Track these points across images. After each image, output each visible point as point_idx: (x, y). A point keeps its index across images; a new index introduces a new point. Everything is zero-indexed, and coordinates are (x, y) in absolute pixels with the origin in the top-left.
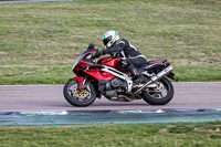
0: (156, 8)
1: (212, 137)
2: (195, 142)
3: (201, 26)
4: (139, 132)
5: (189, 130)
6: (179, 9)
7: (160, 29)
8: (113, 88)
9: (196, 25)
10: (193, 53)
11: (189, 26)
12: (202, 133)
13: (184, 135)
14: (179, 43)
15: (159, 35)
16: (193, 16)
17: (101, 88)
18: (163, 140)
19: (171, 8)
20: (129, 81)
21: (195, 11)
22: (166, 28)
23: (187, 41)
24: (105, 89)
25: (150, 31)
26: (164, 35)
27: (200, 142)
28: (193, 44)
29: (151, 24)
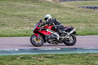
0: (15, 4)
1: (40, 61)
2: (32, 63)
3: (35, 12)
4: (7, 59)
5: (29, 58)
6: (25, 5)
7: (17, 13)
8: (51, 38)
9: (34, 12)
10: (32, 24)
11: (30, 12)
12: (35, 59)
13: (27, 60)
14: (26, 19)
15: (17, 16)
16: (32, 8)
17: (46, 38)
18: (18, 62)
19: (22, 4)
20: (58, 35)
21: (33, 6)
22: (20, 13)
23: (29, 18)
24: (48, 39)
25: (13, 14)
26: (19, 16)
27: (34, 63)
28: (32, 20)
29: (13, 11)
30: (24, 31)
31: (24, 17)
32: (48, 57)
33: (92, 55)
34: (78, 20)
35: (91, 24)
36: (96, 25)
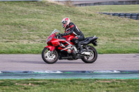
30: (19, 46)
31: (22, 27)
32: (38, 84)
33: (101, 82)
34: (98, 31)
35: (115, 37)
36: (123, 39)
